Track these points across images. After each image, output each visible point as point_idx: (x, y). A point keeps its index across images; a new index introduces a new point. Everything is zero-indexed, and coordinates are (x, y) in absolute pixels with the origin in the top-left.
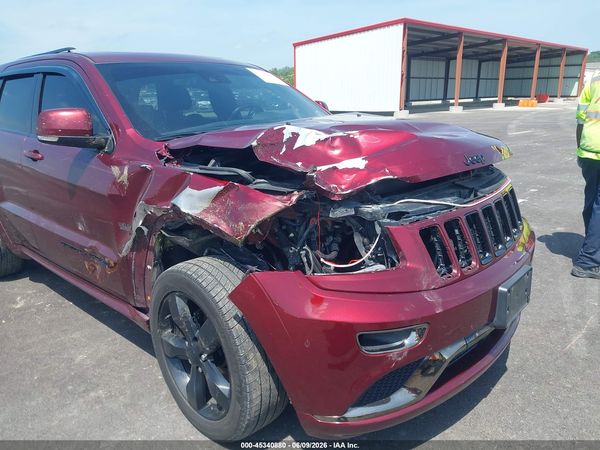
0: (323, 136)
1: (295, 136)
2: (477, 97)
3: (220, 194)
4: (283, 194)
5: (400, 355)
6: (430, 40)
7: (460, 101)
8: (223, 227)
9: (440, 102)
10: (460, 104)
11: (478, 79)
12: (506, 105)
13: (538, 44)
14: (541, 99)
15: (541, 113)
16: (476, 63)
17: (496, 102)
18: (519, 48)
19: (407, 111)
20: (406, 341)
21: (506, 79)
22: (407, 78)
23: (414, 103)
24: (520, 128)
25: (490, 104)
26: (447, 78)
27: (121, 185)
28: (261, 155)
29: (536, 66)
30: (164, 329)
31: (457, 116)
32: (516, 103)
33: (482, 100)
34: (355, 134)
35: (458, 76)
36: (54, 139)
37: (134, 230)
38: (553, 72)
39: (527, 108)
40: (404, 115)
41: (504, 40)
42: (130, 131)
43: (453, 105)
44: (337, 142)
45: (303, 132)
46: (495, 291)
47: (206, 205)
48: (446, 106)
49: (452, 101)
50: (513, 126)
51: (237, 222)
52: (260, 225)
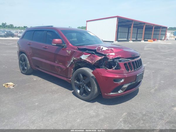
0: (107, 49)
1: (102, 48)
2: (137, 38)
3: (89, 56)
4: (101, 56)
5: (120, 83)
6: (124, 22)
7: (132, 39)
8: (90, 62)
9: (126, 39)
10: (132, 40)
11: (137, 33)
12: (144, 41)
13: (154, 25)
14: (154, 40)
15: (154, 44)
16: (137, 29)
17: (142, 40)
18: (149, 26)
19: (117, 41)
20: (121, 81)
21: (144, 34)
22: (117, 32)
23: (119, 39)
24: (147, 48)
25: (140, 41)
26: (128, 33)
27: (69, 54)
28: (97, 51)
29: (153, 30)
30: (75, 80)
31: (131, 43)
32: (147, 41)
33: (138, 39)
34: (113, 49)
35: (132, 32)
36: (55, 45)
37: (71, 62)
38: (158, 33)
39: (150, 42)
40: (116, 42)
41: (144, 23)
42: (70, 44)
43: (130, 40)
44: (109, 50)
45: (104, 48)
46: (136, 75)
47: (86, 58)
48: (128, 40)
49: (130, 39)
50: (146, 47)
51: (93, 61)
52: (97, 61)
